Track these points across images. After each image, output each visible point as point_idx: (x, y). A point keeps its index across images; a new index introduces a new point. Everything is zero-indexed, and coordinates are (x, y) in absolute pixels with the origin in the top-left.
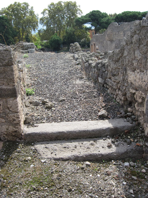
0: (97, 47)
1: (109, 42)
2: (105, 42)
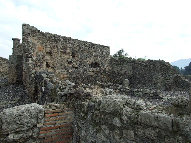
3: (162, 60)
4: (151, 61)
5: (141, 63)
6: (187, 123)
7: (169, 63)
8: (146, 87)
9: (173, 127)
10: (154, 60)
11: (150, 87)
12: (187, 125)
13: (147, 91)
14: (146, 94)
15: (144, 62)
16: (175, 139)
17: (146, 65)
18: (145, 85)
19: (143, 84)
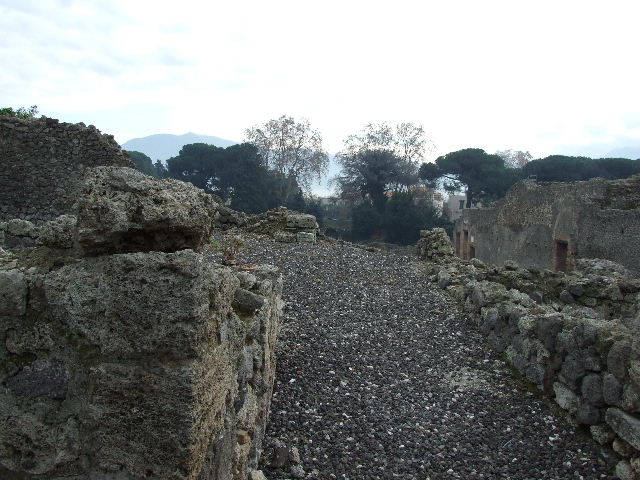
0: (472, 240)
1: (507, 231)
2: (495, 229)
3: (92, 127)
4: (51, 123)
5: (12, 126)
6: (63, 285)
7: (112, 137)
8: (28, 217)
9: (30, 302)
10: (65, 124)
11: (44, 214)
12: (64, 290)
13: (25, 226)
14: (21, 236)
15: (22, 125)
16: (33, 334)
17: (31, 136)
18: (24, 209)
19: (18, 205)
